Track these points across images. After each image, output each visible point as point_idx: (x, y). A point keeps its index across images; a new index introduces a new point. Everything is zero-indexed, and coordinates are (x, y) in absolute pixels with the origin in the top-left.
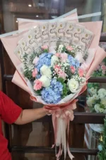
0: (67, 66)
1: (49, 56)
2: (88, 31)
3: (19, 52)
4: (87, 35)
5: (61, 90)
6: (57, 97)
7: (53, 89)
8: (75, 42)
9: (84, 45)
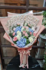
0: (29, 32)
1: (20, 27)
2: (37, 19)
3: (7, 25)
4: (36, 21)
5: (26, 41)
6: (24, 45)
7: (22, 41)
8: (32, 23)
9: (35, 24)
